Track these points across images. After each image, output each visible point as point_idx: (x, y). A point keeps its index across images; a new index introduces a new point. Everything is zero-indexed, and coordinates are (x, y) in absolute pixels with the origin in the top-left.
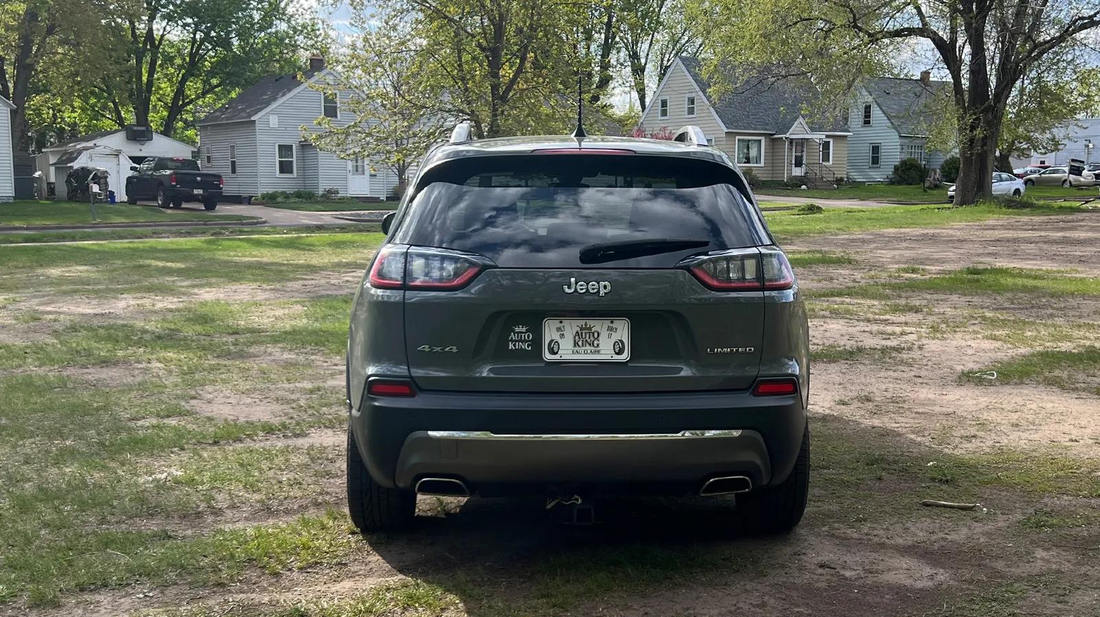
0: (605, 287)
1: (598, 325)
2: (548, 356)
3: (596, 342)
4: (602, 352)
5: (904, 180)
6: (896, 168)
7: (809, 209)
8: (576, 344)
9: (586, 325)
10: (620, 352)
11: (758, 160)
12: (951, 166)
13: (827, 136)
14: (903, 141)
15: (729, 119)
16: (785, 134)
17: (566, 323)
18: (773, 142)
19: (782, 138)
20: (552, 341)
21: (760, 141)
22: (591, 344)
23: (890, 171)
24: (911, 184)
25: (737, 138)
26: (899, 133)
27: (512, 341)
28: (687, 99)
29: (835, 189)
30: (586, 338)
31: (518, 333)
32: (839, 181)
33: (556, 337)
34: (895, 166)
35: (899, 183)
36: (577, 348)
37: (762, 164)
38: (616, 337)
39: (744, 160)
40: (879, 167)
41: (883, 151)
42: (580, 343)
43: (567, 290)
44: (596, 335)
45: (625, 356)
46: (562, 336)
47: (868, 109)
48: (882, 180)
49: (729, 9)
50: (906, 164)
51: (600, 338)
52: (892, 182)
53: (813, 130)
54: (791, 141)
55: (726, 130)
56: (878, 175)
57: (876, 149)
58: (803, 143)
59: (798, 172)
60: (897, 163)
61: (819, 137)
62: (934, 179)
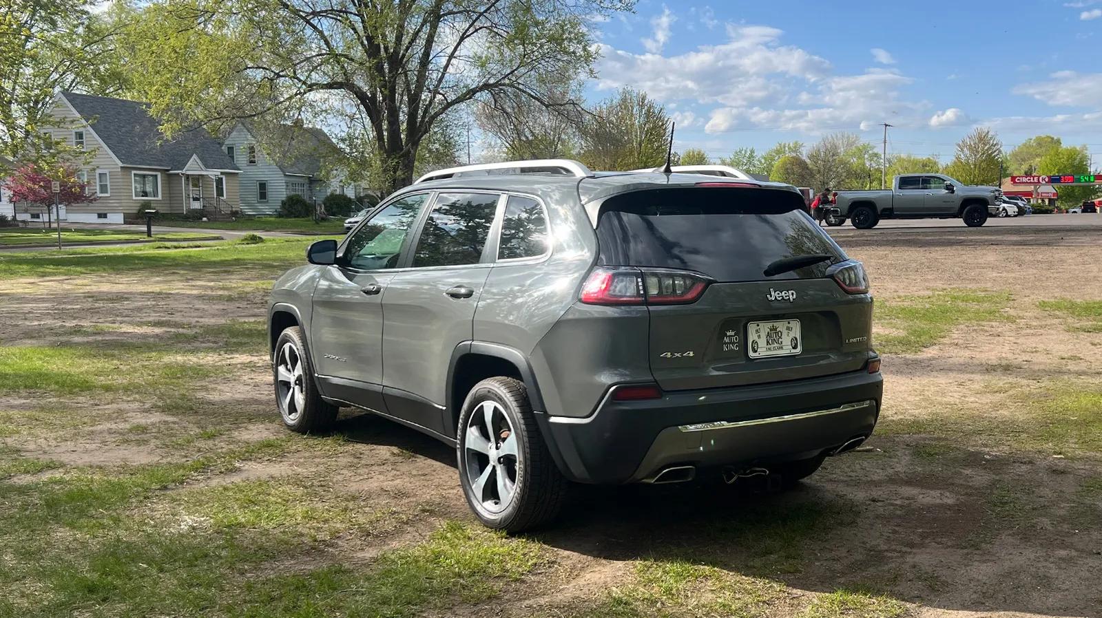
0: (793, 294)
1: (781, 325)
2: (751, 354)
3: (780, 340)
4: (784, 347)
5: (292, 213)
6: (284, 203)
7: (251, 239)
8: (768, 342)
9: (773, 326)
10: (795, 348)
11: (156, 194)
12: (332, 202)
13: (222, 173)
14: (287, 179)
15: (124, 155)
16: (182, 170)
17: (762, 324)
18: (170, 179)
19: (178, 174)
20: (754, 341)
21: (156, 176)
22: (778, 343)
23: (278, 206)
24: (297, 217)
25: (133, 172)
26: (284, 172)
27: (725, 343)
28: (74, 133)
29: (234, 221)
30: (774, 336)
31: (729, 336)
32: (234, 214)
33: (756, 338)
34: (283, 201)
35: (288, 216)
36: (769, 346)
37: (160, 197)
38: (792, 335)
39: (141, 194)
40: (267, 202)
41: (269, 189)
42: (770, 342)
43: (770, 299)
44: (780, 333)
45: (799, 350)
46: (759, 337)
47: (252, 150)
48: (271, 213)
49: (176, 52)
50: (293, 200)
51: (783, 337)
52: (280, 215)
53: (207, 166)
54: (188, 177)
55: (121, 164)
56: (267, 209)
57: (263, 186)
58: (198, 180)
59: (196, 205)
60: (284, 199)
61: (213, 173)
62: (320, 213)
